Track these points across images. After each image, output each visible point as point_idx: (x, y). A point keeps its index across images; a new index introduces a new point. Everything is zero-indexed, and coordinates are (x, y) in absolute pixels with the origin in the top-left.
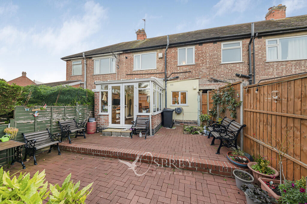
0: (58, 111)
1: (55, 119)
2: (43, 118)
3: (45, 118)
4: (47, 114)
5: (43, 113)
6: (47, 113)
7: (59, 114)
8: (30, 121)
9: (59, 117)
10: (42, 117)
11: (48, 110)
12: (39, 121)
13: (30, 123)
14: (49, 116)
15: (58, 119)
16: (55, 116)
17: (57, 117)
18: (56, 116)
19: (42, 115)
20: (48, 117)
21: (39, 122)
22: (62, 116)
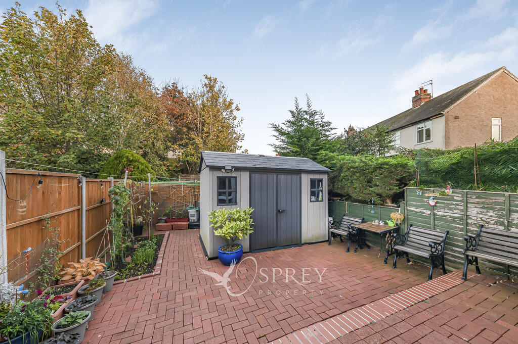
0: (483, 203)
1: (475, 218)
2: (446, 211)
3: (451, 212)
4: (453, 205)
5: (446, 202)
6: (454, 203)
7: (485, 211)
8: (425, 211)
9: (484, 216)
10: (444, 208)
11: (455, 198)
12: (438, 213)
13: (423, 213)
14: (458, 209)
15: (482, 220)
16: (475, 212)
17: (481, 216)
18: (478, 213)
19: (443, 205)
20: (455, 211)
21: (438, 215)
22: (497, 217)
